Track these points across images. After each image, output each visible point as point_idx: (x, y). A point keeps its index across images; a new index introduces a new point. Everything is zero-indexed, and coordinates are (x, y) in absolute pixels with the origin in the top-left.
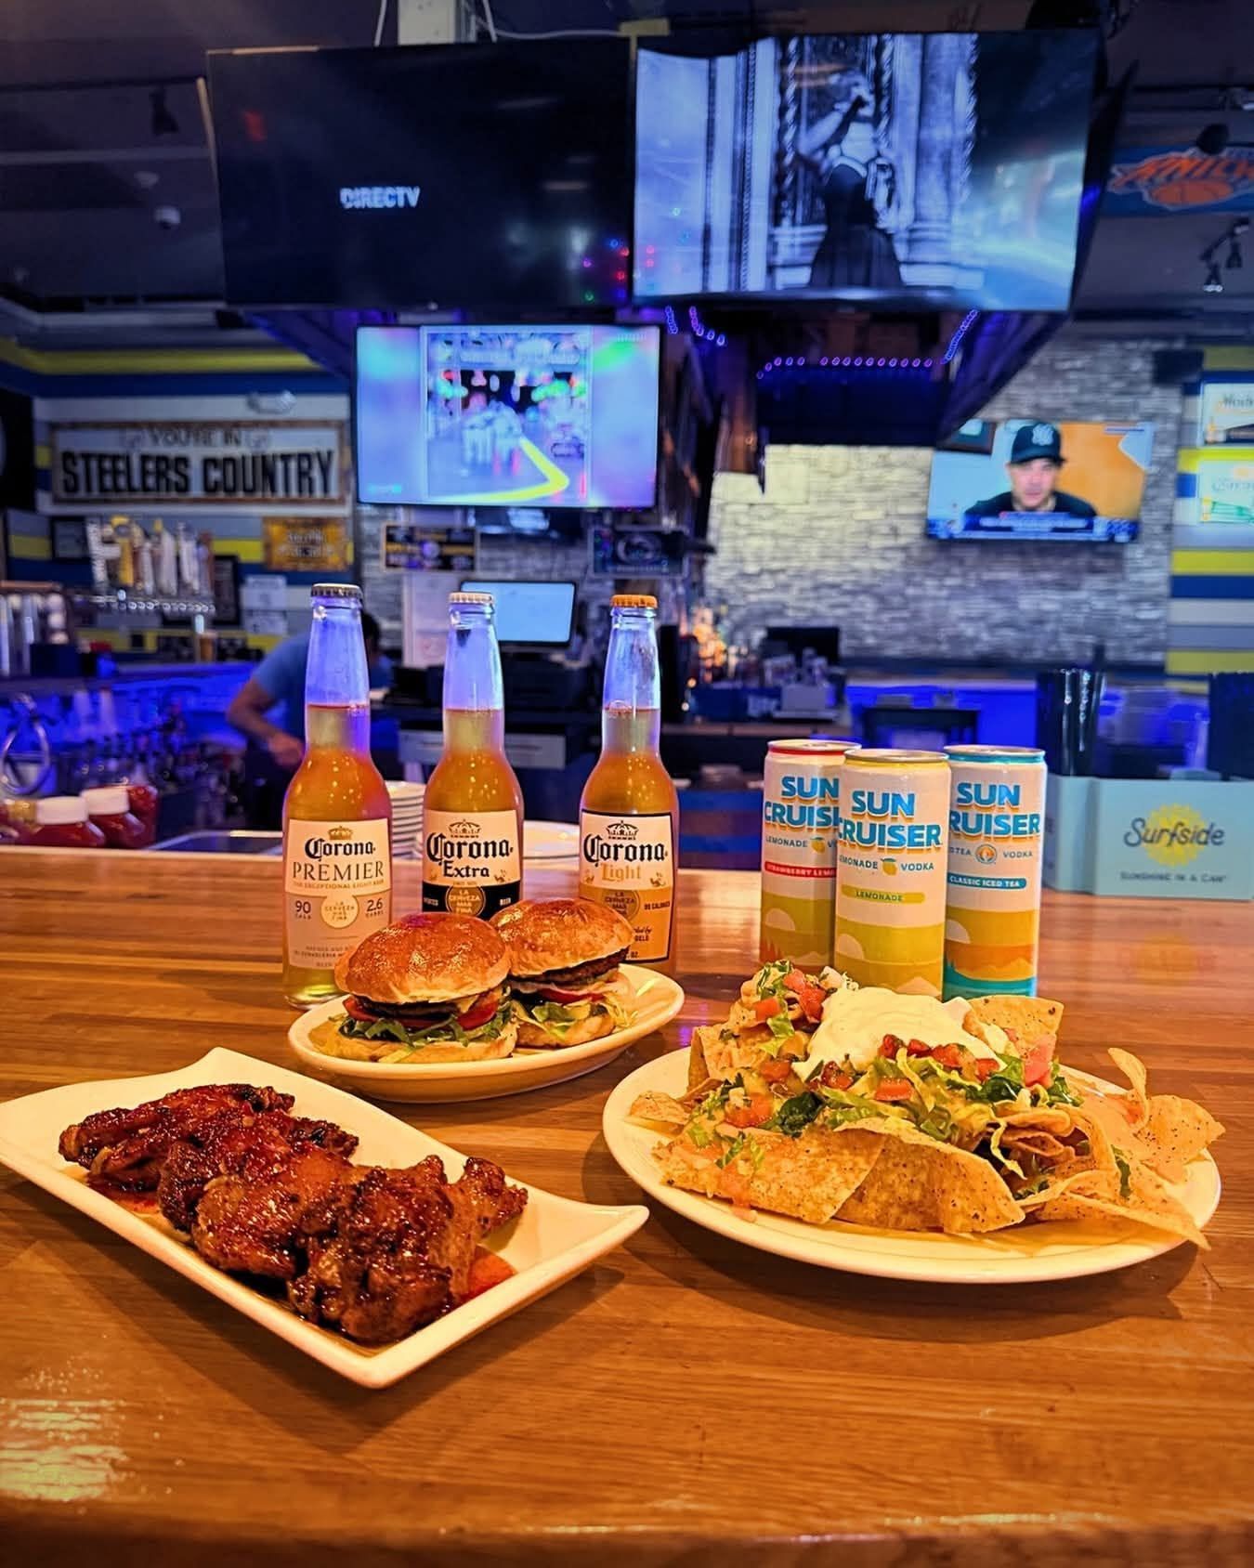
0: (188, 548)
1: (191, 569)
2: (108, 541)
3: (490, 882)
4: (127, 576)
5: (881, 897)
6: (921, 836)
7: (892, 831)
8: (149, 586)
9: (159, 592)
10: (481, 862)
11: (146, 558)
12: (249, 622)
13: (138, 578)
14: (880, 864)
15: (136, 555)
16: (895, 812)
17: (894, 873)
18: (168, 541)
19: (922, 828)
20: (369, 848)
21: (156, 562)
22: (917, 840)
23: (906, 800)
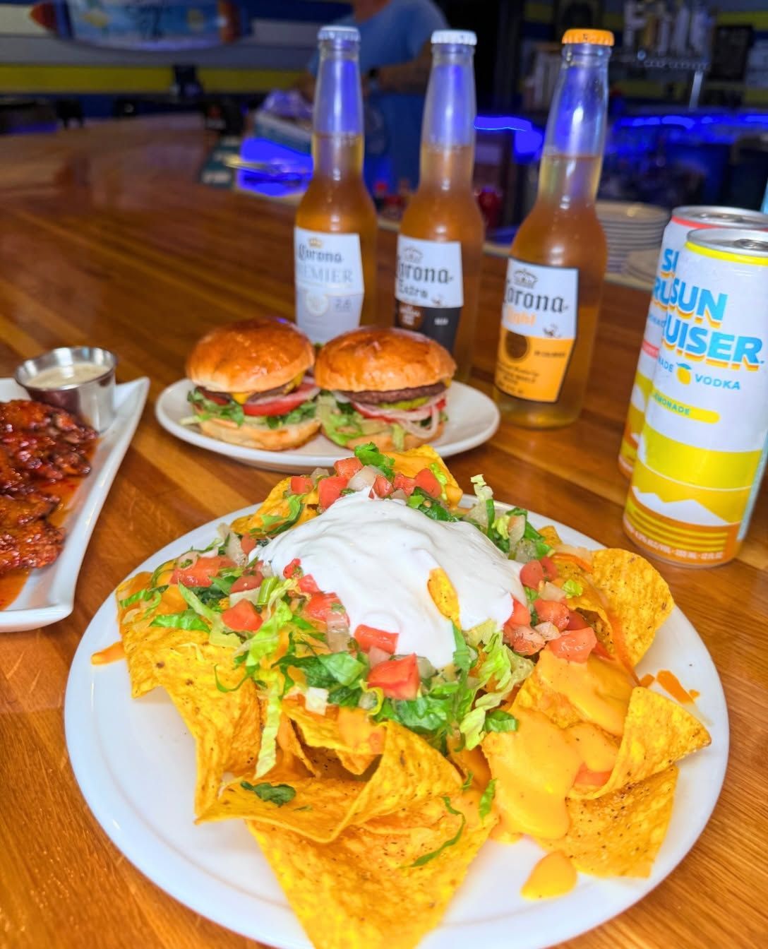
0: (699, 18)
1: (698, 35)
2: (638, 15)
3: (428, 303)
4: (647, 41)
5: (669, 404)
6: (728, 347)
7: (696, 331)
8: (662, 48)
9: (670, 53)
10: (421, 285)
11: (664, 29)
12: (750, 77)
13: (656, 41)
14: (676, 368)
15: (657, 25)
16: (701, 312)
17: (688, 382)
18: (683, 14)
19: (731, 338)
20: (338, 258)
21: (672, 29)
22: (720, 351)
23: (716, 299)
